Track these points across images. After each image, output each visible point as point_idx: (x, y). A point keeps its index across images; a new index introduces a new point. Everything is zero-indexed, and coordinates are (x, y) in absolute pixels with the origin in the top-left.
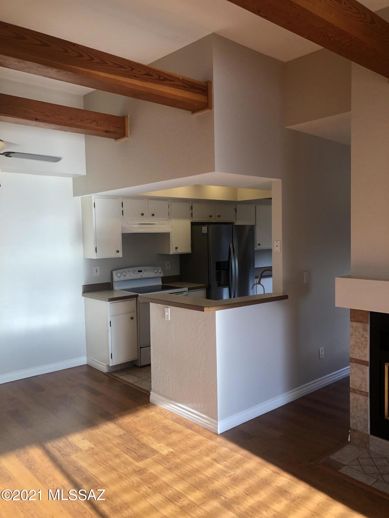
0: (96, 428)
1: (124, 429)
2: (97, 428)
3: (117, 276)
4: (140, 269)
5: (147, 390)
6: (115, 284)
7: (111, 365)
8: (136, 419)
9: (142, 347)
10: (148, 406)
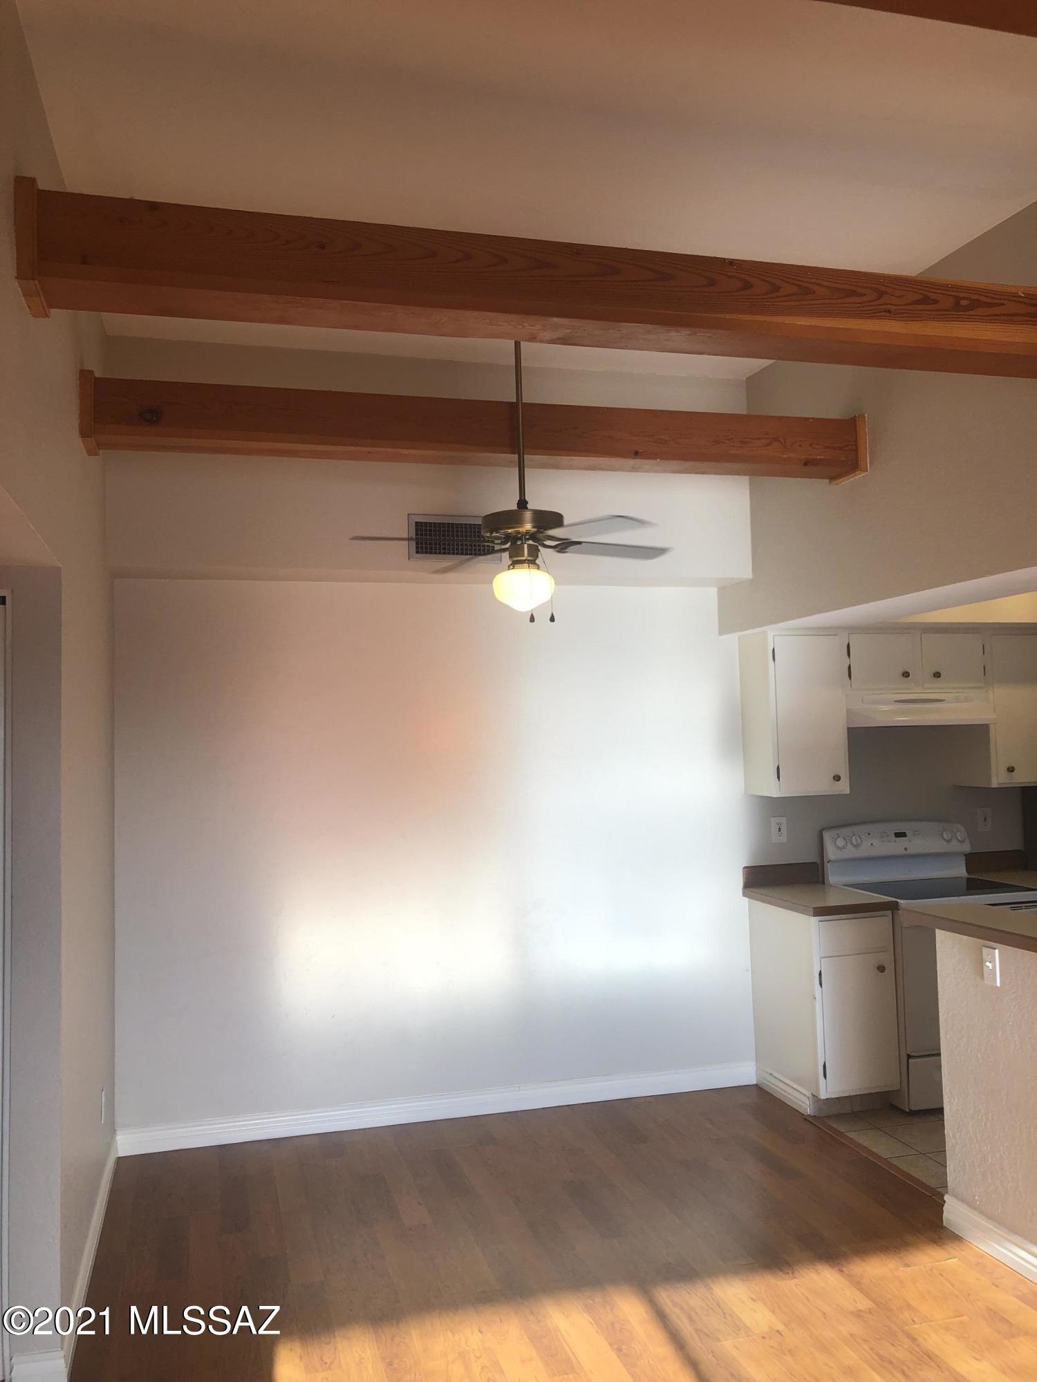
0: (788, 1273)
1: (867, 1295)
2: (791, 1274)
3: (836, 846)
4: (900, 827)
5: (933, 1187)
6: (829, 868)
7: (823, 1096)
8: (903, 1272)
9: (912, 1054)
10: (940, 1238)
